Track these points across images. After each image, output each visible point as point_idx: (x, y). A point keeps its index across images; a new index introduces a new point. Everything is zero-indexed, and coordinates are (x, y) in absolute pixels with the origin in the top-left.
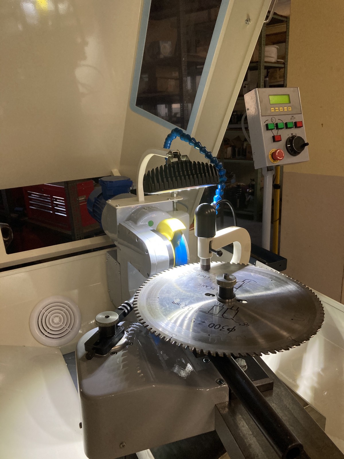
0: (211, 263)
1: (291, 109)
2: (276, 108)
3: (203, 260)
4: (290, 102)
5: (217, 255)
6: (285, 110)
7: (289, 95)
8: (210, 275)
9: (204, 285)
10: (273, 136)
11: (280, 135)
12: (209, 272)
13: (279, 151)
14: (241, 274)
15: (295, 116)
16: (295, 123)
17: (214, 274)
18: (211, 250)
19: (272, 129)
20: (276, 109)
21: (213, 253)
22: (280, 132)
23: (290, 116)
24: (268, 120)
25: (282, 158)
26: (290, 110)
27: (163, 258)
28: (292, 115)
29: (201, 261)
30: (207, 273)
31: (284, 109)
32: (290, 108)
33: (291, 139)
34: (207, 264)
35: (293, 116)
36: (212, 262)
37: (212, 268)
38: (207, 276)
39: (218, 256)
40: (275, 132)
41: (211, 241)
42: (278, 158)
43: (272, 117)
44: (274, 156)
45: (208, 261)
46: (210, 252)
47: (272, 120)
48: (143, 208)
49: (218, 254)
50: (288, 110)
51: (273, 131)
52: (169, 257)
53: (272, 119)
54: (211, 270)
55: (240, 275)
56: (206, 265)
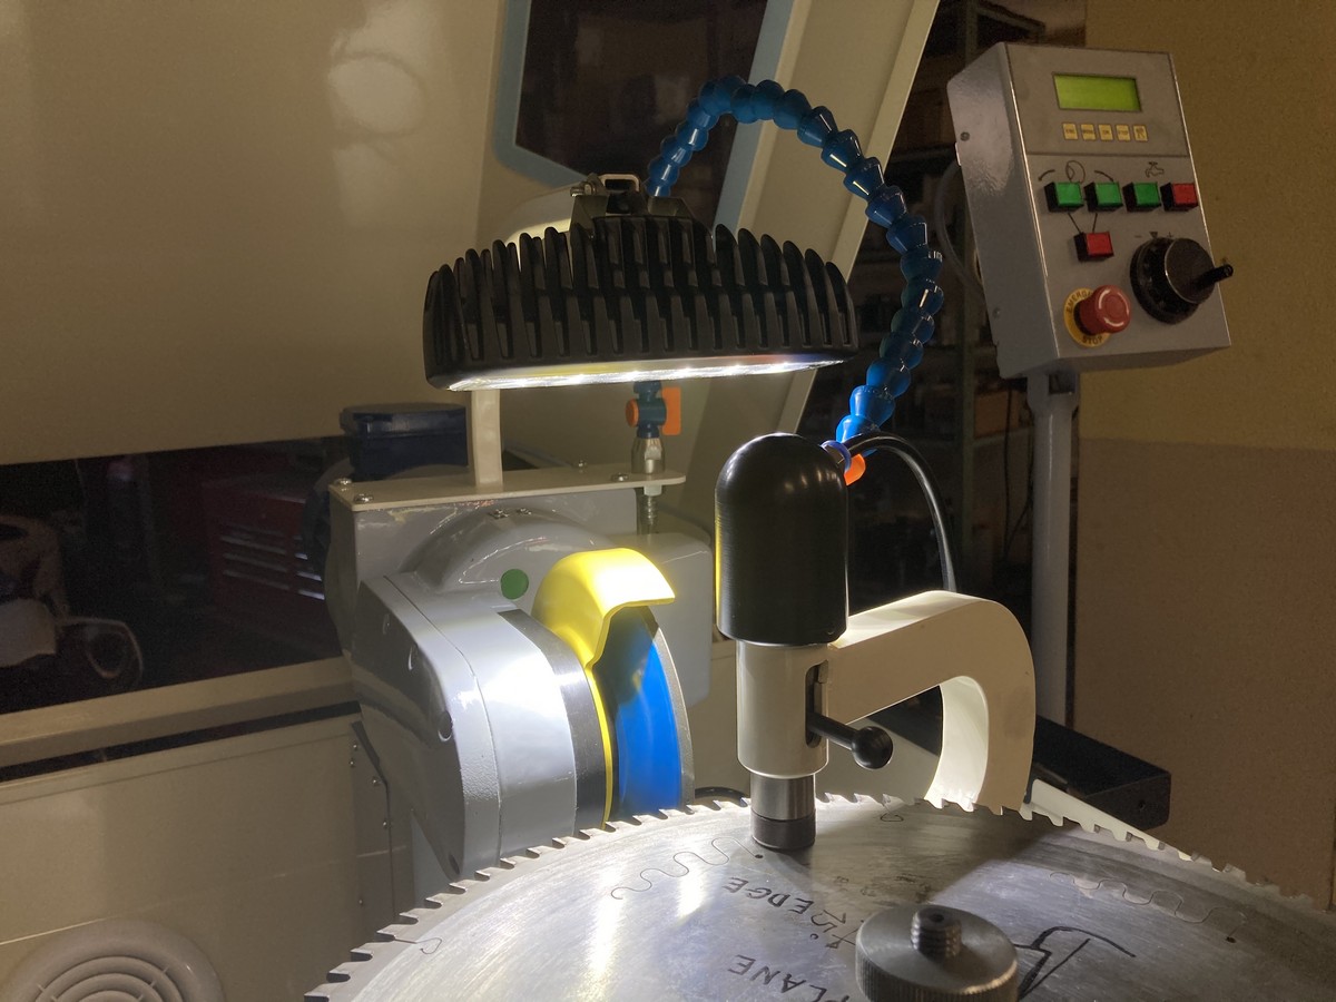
0: (818, 804)
1: (1145, 134)
2: (1083, 127)
3: (770, 785)
4: (1139, 106)
5: (855, 755)
6: (1122, 137)
7: (1134, 80)
8: (816, 886)
9: (772, 970)
10: (1075, 237)
11: (1107, 235)
12: (807, 865)
13: (1106, 292)
14: (1013, 886)
15: (1162, 162)
16: (1167, 191)
17: (840, 879)
18: (818, 725)
19: (1070, 208)
20: (1085, 131)
21: (828, 742)
22: (1105, 222)
23: (1144, 163)
24: (1052, 171)
25: (1122, 324)
26: (1141, 138)
27: (541, 770)
28: (1154, 160)
29: (756, 790)
30: (795, 875)
31: (1115, 133)
32: (1140, 131)
33: (1154, 249)
34: (791, 812)
35: (1153, 164)
36: (824, 799)
37: (822, 836)
38: (797, 894)
39: (861, 763)
40: (1084, 221)
41: (816, 669)
42: (1107, 321)
43: (1070, 158)
44: (1086, 319)
45: (801, 794)
46: (812, 739)
47: (1071, 173)
48: (491, 512)
49: (864, 752)
50: (1132, 135)
51: (1076, 214)
52: (576, 759)
53: (1068, 166)
54: (817, 853)
55: (1003, 894)
56: (789, 822)
